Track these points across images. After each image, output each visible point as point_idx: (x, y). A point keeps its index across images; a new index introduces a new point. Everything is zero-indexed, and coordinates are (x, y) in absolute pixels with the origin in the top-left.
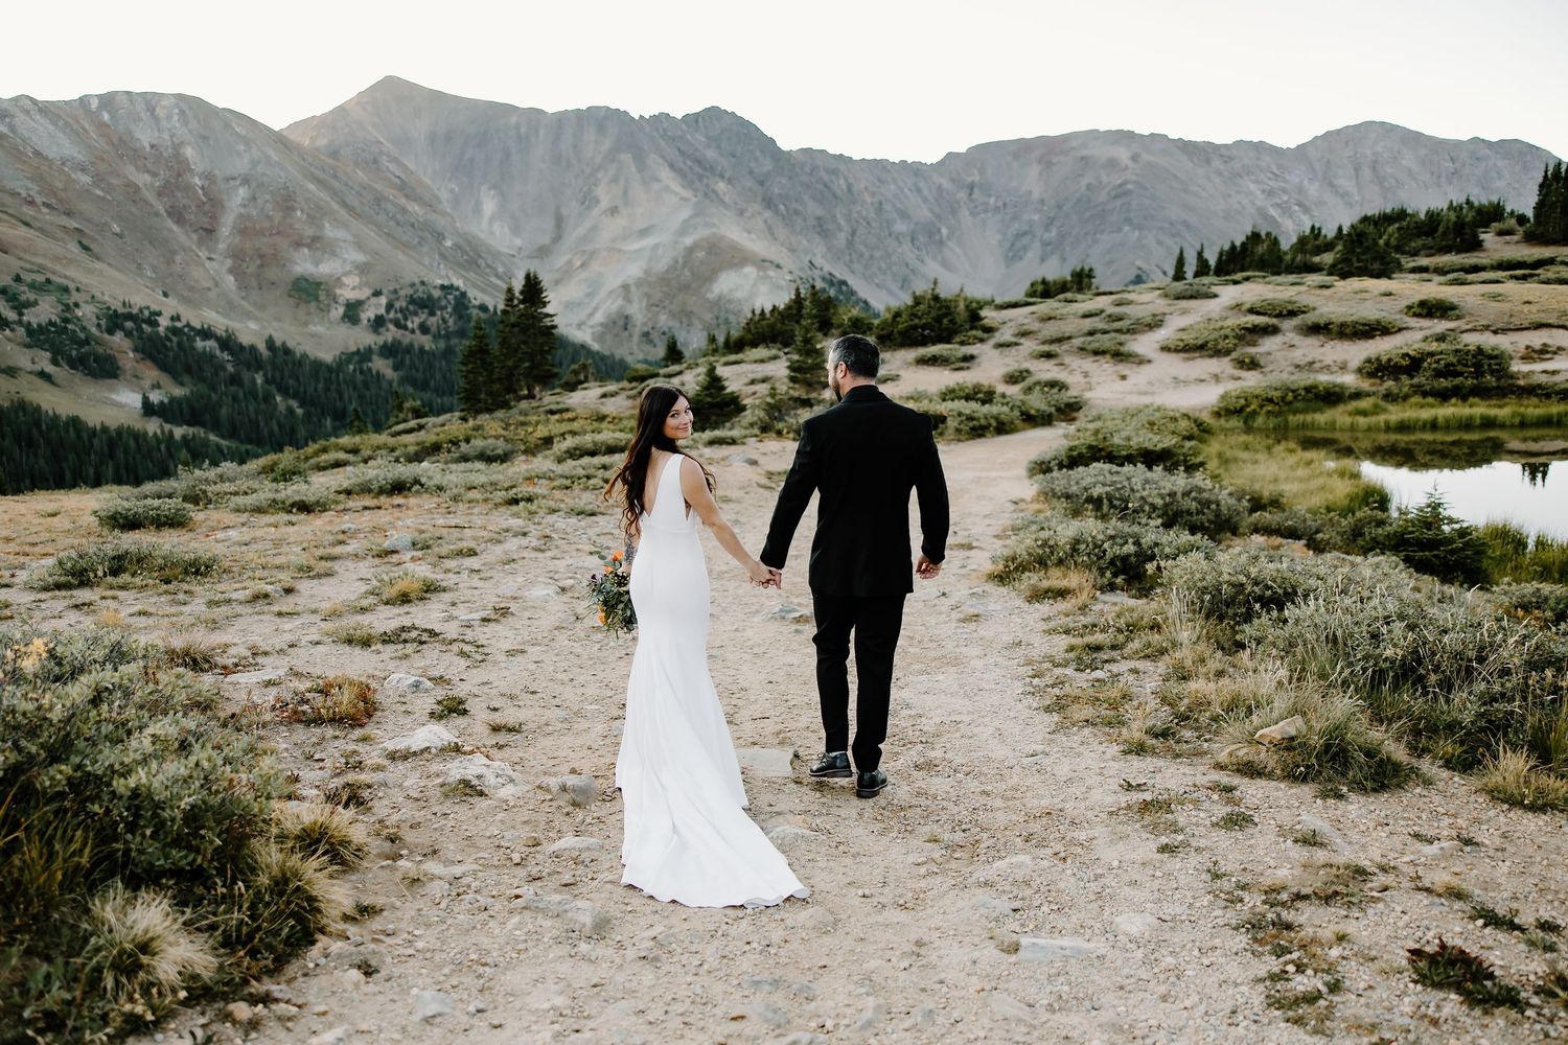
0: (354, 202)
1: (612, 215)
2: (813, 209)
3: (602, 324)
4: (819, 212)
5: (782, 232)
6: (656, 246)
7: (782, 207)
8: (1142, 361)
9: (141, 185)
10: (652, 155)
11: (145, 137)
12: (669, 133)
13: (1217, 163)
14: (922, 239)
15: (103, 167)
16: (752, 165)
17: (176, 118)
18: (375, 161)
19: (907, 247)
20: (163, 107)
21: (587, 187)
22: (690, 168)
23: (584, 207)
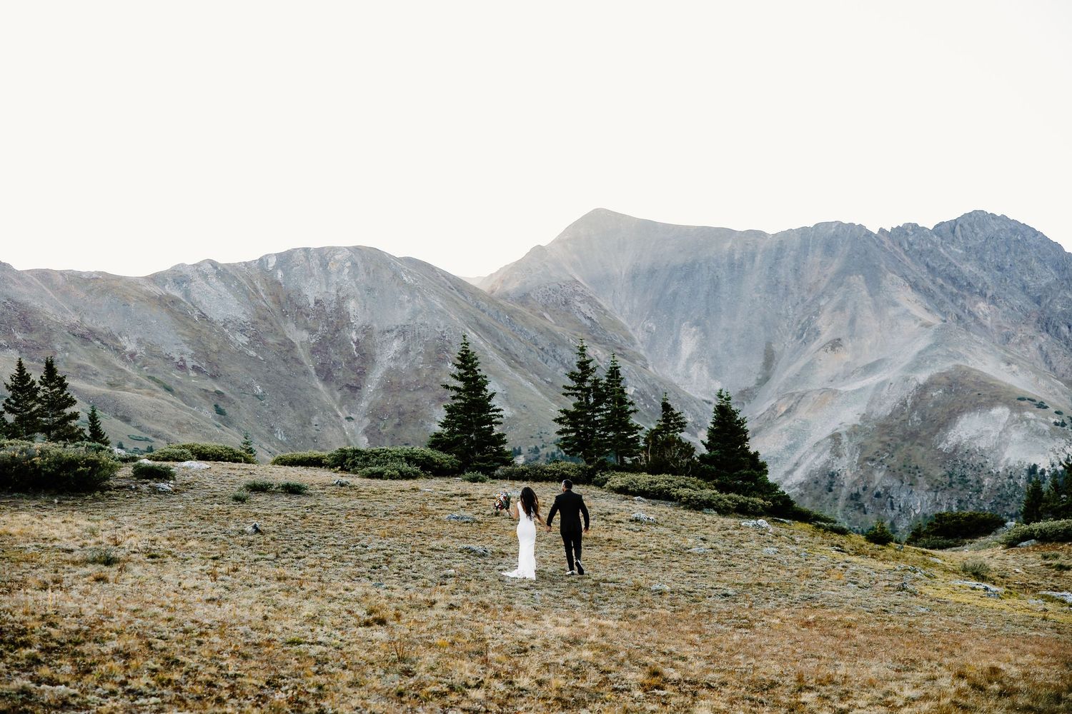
0: (519, 349)
1: (833, 348)
3: (801, 484)
6: (883, 384)
9: (297, 343)
10: (890, 275)
11: (312, 292)
12: (916, 247)
15: (263, 327)
16: (1027, 278)
17: (347, 271)
18: (566, 303)
20: (337, 261)
21: (807, 318)
22: (942, 287)
23: (801, 341)
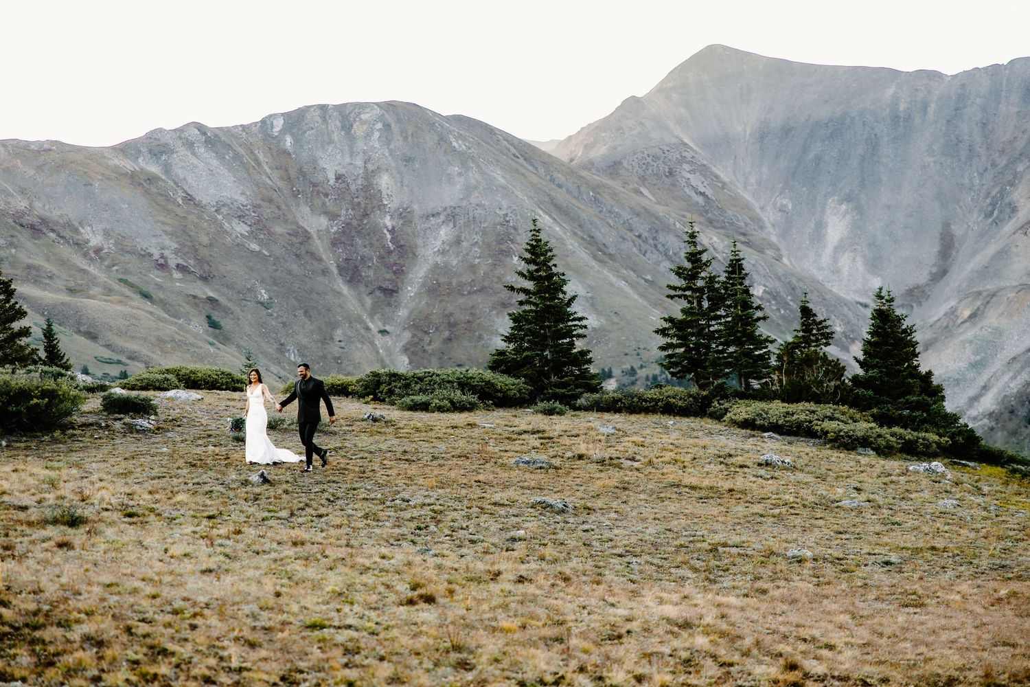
0: (607, 236)
3: (991, 415)
9: (312, 231)
11: (331, 164)
15: (268, 211)
17: (377, 135)
18: (671, 173)
20: (363, 123)
21: (997, 189)
23: (990, 220)
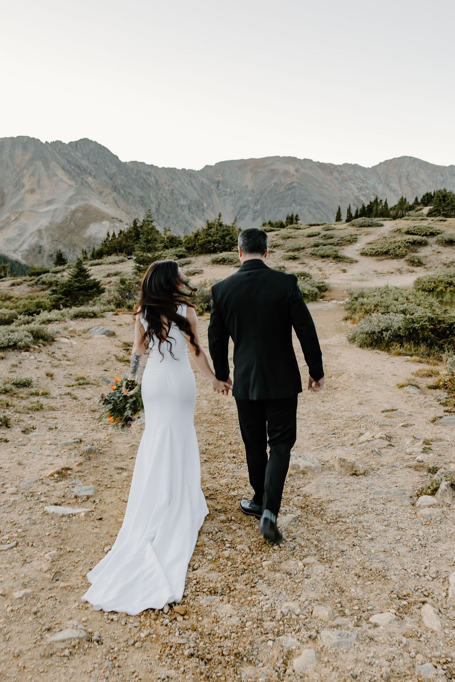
2: (138, 192)
4: (142, 194)
5: (122, 204)
6: (56, 210)
7: (122, 191)
8: (352, 261)
10: (53, 163)
12: (62, 151)
13: (335, 174)
14: (194, 209)
16: (106, 169)
19: (186, 212)
22: (74, 170)
